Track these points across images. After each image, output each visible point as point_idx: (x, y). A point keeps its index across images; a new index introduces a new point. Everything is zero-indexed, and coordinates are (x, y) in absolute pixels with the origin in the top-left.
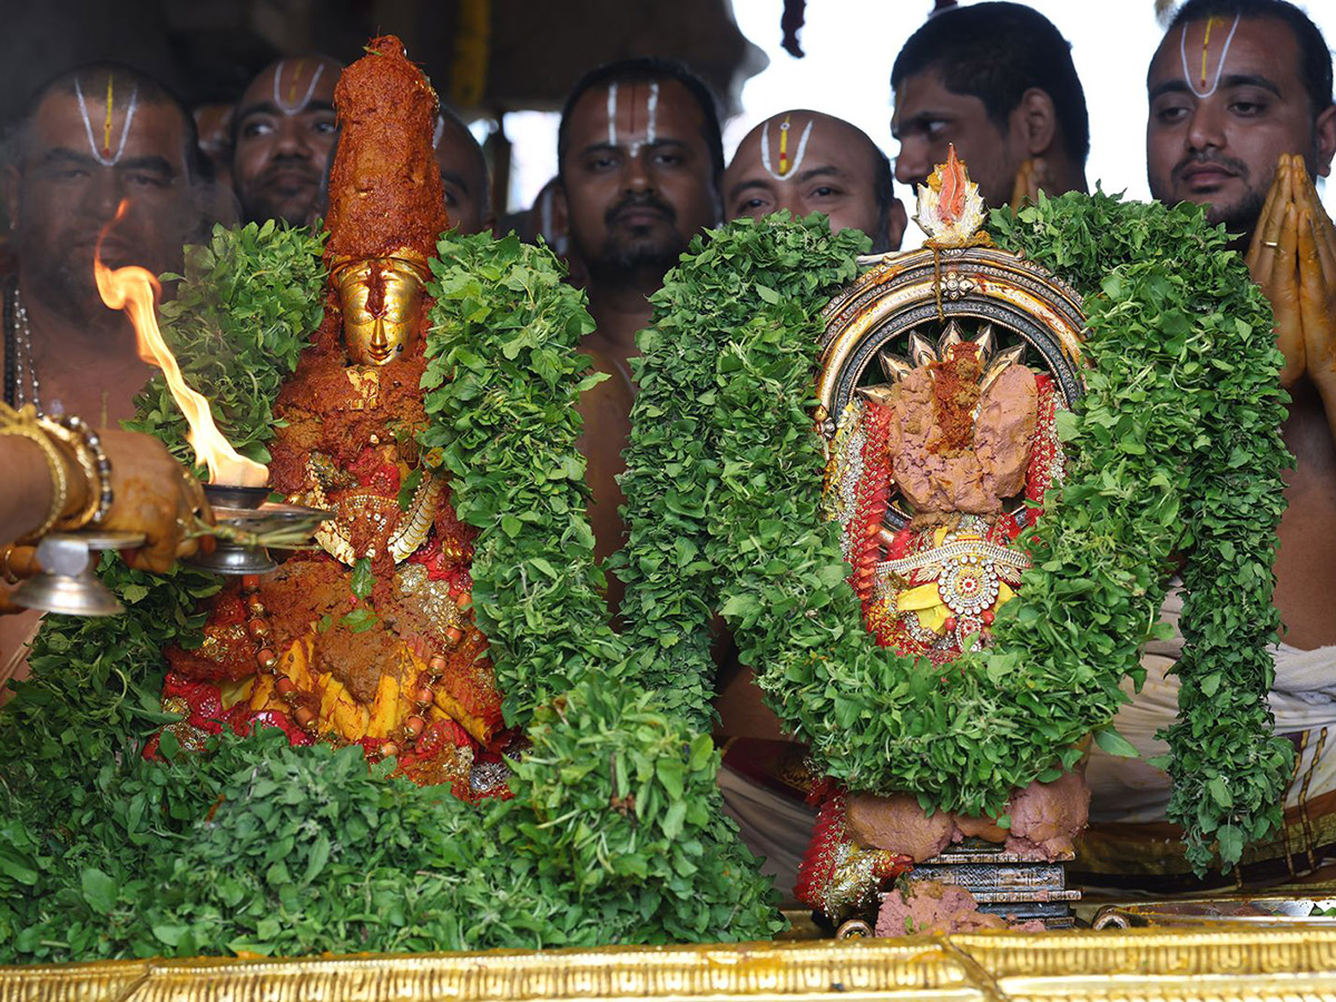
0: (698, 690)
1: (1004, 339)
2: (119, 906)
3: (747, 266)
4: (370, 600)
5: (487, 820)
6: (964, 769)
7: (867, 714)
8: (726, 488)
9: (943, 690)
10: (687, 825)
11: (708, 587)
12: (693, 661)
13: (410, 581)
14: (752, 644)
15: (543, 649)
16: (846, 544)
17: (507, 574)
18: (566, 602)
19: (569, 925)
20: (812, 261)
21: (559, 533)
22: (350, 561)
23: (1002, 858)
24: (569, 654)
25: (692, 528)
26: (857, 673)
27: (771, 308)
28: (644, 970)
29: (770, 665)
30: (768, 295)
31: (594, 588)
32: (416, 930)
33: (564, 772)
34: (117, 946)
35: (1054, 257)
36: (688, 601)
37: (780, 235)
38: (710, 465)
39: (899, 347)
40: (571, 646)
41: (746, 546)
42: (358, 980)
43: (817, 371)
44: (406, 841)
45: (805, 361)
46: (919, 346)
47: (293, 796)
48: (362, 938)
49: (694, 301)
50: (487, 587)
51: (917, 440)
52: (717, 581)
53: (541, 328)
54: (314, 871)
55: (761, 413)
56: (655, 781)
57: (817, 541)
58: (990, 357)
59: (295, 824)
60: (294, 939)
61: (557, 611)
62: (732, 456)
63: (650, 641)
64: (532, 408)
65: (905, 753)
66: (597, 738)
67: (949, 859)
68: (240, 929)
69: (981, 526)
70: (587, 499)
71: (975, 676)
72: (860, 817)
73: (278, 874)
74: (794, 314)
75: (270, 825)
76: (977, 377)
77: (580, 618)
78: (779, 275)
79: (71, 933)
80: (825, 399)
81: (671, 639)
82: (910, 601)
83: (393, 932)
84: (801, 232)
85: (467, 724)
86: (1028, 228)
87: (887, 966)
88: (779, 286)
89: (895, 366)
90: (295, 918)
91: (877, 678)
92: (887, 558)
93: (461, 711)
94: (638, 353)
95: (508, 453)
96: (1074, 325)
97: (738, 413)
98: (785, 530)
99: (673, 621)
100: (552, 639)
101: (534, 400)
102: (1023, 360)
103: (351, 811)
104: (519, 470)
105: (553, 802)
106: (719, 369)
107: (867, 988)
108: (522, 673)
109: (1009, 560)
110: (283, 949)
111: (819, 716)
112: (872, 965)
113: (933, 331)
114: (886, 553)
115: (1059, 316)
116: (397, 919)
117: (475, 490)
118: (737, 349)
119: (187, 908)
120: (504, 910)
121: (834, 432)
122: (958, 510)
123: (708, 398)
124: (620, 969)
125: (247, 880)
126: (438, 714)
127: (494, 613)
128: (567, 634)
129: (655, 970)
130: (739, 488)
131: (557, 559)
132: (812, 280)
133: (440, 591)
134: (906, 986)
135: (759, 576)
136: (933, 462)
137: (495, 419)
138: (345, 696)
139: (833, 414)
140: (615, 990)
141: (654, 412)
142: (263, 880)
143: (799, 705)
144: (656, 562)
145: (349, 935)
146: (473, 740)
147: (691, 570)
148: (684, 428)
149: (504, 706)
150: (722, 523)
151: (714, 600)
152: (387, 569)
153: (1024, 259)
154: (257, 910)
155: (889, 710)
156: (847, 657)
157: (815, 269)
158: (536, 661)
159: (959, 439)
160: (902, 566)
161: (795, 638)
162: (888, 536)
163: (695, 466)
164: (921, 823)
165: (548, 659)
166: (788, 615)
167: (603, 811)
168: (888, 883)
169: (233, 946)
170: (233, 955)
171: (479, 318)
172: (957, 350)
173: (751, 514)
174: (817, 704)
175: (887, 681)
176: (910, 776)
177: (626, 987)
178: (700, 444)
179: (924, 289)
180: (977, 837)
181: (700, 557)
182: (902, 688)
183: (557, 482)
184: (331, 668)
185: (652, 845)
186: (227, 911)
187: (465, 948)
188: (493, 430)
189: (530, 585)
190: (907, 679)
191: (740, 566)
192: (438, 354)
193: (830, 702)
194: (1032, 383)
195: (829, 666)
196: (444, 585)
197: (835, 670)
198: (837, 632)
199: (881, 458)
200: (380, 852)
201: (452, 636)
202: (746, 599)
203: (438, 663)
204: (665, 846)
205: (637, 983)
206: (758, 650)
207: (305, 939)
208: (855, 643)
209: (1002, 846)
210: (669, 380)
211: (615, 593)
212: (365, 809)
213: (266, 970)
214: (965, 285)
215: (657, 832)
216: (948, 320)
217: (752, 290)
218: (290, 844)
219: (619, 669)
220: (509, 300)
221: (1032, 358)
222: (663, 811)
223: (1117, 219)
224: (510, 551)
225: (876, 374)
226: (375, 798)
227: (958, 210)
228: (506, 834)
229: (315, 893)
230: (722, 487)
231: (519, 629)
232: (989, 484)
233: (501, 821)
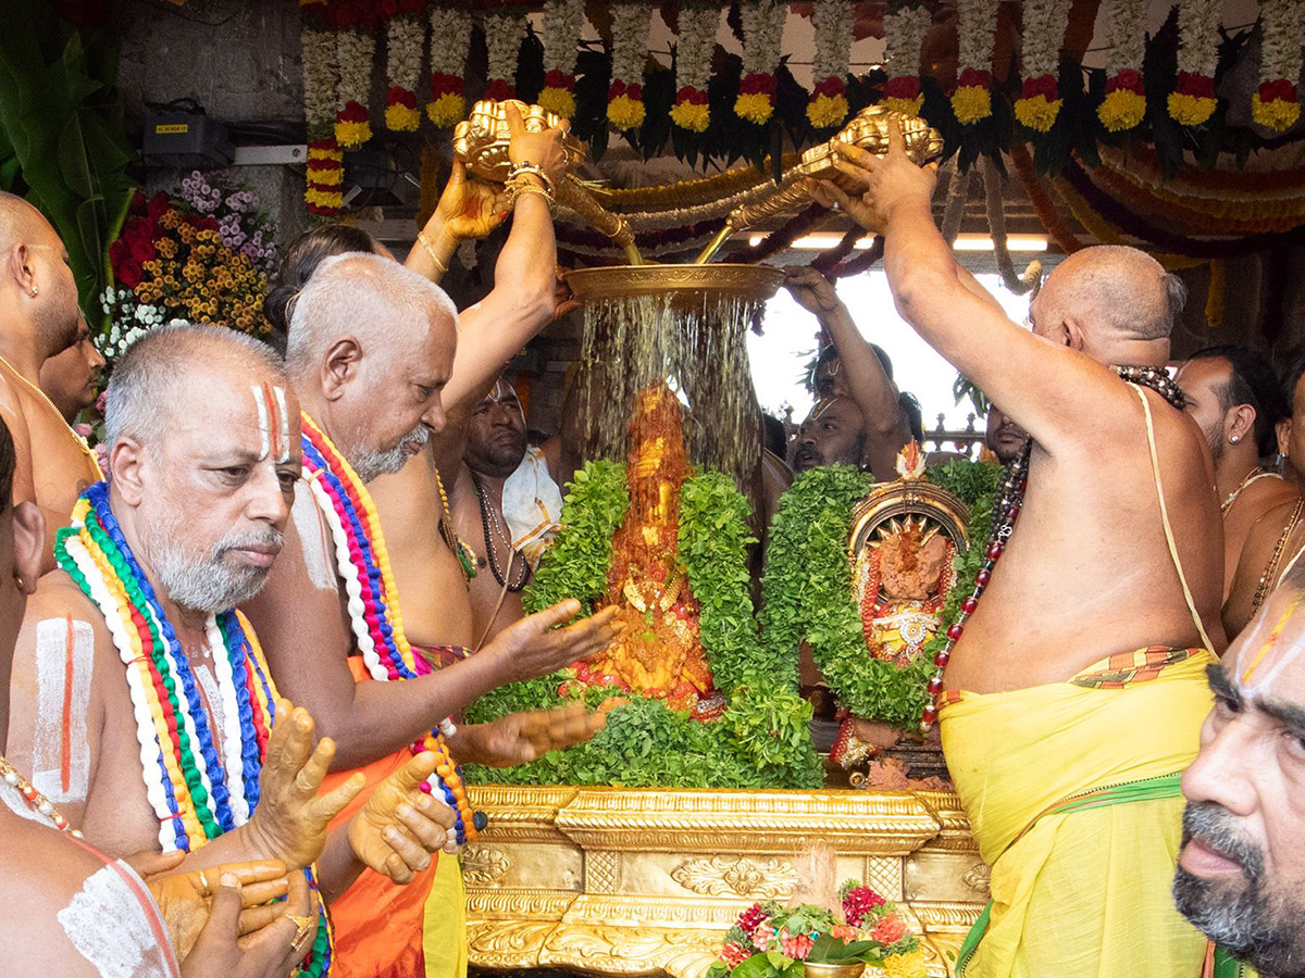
0: (794, 672)
1: (930, 523)
2: (561, 762)
3: (822, 489)
4: (652, 627)
5: (714, 731)
6: (912, 713)
7: (871, 688)
8: (811, 586)
9: (904, 678)
10: (801, 741)
11: (801, 629)
12: (793, 659)
13: (669, 619)
14: (820, 654)
15: (732, 656)
16: (860, 609)
17: (717, 623)
18: (742, 636)
19: (749, 777)
20: (850, 487)
21: (738, 605)
22: (644, 610)
23: (922, 748)
24: (743, 659)
25: (794, 602)
26: (867, 670)
27: (831, 507)
28: (788, 801)
29: (828, 665)
30: (829, 500)
31: (753, 629)
32: (688, 778)
33: (751, 721)
34: (560, 779)
35: (956, 488)
36: (791, 634)
37: (837, 475)
38: (803, 575)
39: (885, 525)
40: (743, 656)
41: (820, 613)
42: (666, 800)
43: (850, 535)
44: (681, 740)
45: (846, 530)
46: (894, 525)
47: (636, 722)
48: (664, 780)
49: (798, 503)
50: (707, 628)
51: (893, 567)
52: (805, 626)
53: (730, 513)
54: (645, 752)
55: (828, 554)
56: (789, 724)
57: (850, 610)
58: (925, 530)
59: (637, 733)
60: (635, 780)
61: (738, 640)
62: (815, 573)
63: (774, 651)
64: (727, 549)
65: (887, 706)
66: (763, 705)
67: (899, 748)
68: (613, 775)
69: (918, 605)
70: (749, 589)
71: (918, 673)
72: (861, 728)
73: (630, 753)
74: (842, 510)
75: (627, 732)
76: (920, 539)
77: (747, 643)
78: (836, 493)
79: (539, 772)
80: (852, 546)
81: (783, 650)
82: (887, 637)
83: (676, 779)
84: (845, 474)
85: (696, 684)
86: (946, 475)
87: (891, 804)
88: (835, 498)
89: (883, 533)
90: (636, 771)
91: (875, 671)
92: (876, 617)
93: (694, 679)
94: (771, 525)
95: (716, 569)
96: (964, 520)
97: (818, 554)
98: (837, 606)
99: (785, 643)
100: (736, 652)
101: (728, 545)
102: (940, 532)
103: (660, 727)
104: (721, 576)
105: (745, 733)
106: (809, 533)
107: (883, 814)
108: (723, 666)
109: (931, 621)
110: (632, 784)
111: (849, 687)
112: (886, 804)
113: (900, 519)
114: (876, 615)
115: (957, 514)
116: (679, 773)
117: (702, 585)
118: (817, 525)
119: (592, 766)
120: (723, 770)
121: (856, 561)
122: (910, 598)
123: (803, 546)
124: (778, 800)
125: (616, 754)
126: (683, 679)
127: (711, 640)
128: (742, 650)
129: (793, 802)
130: (818, 588)
131: (738, 617)
132: (850, 495)
133: (682, 625)
134: (900, 814)
135: (825, 626)
136: (900, 577)
137: (711, 554)
138: (643, 669)
139: (856, 553)
140: (776, 809)
141: (780, 552)
142: (623, 755)
143: (841, 682)
144: (778, 617)
145: (659, 778)
146: (698, 691)
147: (793, 621)
148: (792, 559)
149: (714, 680)
150: (809, 602)
151: (802, 633)
152: (659, 614)
153: (942, 488)
154: (621, 768)
155: (881, 687)
156: (862, 662)
157: (851, 491)
158: (729, 662)
159: (911, 567)
160: (883, 621)
161: (840, 654)
162: (877, 608)
163: (797, 576)
164: (889, 732)
165: (734, 661)
166: (837, 643)
167: (766, 737)
168: (872, 757)
169: (610, 782)
170: (611, 785)
171: (703, 508)
172: (912, 528)
173: (823, 599)
174: (849, 682)
175: (880, 673)
176: (889, 715)
177: (781, 809)
178: (799, 566)
179: (899, 500)
180: (911, 739)
181: (797, 615)
182: (887, 677)
183: (737, 582)
184: (636, 656)
185: (786, 749)
186: (607, 767)
187: (707, 786)
188: (710, 559)
189: (727, 628)
190: (889, 673)
191: (817, 621)
192: (684, 523)
193: (855, 682)
194: (943, 542)
195: (855, 666)
196: (685, 622)
197: (857, 668)
198: (858, 651)
199: (877, 574)
200: (671, 744)
201: (690, 646)
202: (819, 635)
203: (683, 657)
204: (792, 750)
205: (785, 807)
206: (823, 657)
207: (641, 781)
208: (866, 656)
209: (921, 743)
210: (786, 537)
211: (759, 630)
212: (665, 726)
213: (626, 794)
214: (916, 499)
215: (789, 744)
216: (908, 514)
217: (824, 498)
218: (635, 741)
219: (764, 665)
220: (715, 502)
221: (943, 532)
222: (791, 735)
223: (985, 473)
224: (718, 613)
225: (875, 537)
226: (670, 723)
227: (914, 466)
228: (722, 739)
229: (646, 761)
230: (809, 586)
231: (721, 648)
232: (924, 587)
233: (719, 732)
